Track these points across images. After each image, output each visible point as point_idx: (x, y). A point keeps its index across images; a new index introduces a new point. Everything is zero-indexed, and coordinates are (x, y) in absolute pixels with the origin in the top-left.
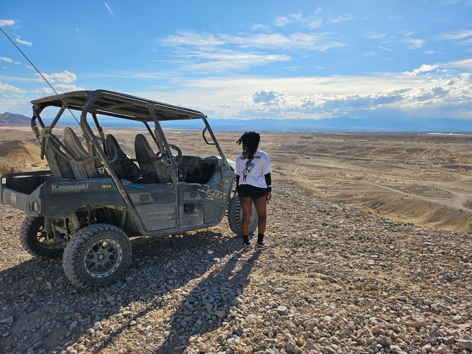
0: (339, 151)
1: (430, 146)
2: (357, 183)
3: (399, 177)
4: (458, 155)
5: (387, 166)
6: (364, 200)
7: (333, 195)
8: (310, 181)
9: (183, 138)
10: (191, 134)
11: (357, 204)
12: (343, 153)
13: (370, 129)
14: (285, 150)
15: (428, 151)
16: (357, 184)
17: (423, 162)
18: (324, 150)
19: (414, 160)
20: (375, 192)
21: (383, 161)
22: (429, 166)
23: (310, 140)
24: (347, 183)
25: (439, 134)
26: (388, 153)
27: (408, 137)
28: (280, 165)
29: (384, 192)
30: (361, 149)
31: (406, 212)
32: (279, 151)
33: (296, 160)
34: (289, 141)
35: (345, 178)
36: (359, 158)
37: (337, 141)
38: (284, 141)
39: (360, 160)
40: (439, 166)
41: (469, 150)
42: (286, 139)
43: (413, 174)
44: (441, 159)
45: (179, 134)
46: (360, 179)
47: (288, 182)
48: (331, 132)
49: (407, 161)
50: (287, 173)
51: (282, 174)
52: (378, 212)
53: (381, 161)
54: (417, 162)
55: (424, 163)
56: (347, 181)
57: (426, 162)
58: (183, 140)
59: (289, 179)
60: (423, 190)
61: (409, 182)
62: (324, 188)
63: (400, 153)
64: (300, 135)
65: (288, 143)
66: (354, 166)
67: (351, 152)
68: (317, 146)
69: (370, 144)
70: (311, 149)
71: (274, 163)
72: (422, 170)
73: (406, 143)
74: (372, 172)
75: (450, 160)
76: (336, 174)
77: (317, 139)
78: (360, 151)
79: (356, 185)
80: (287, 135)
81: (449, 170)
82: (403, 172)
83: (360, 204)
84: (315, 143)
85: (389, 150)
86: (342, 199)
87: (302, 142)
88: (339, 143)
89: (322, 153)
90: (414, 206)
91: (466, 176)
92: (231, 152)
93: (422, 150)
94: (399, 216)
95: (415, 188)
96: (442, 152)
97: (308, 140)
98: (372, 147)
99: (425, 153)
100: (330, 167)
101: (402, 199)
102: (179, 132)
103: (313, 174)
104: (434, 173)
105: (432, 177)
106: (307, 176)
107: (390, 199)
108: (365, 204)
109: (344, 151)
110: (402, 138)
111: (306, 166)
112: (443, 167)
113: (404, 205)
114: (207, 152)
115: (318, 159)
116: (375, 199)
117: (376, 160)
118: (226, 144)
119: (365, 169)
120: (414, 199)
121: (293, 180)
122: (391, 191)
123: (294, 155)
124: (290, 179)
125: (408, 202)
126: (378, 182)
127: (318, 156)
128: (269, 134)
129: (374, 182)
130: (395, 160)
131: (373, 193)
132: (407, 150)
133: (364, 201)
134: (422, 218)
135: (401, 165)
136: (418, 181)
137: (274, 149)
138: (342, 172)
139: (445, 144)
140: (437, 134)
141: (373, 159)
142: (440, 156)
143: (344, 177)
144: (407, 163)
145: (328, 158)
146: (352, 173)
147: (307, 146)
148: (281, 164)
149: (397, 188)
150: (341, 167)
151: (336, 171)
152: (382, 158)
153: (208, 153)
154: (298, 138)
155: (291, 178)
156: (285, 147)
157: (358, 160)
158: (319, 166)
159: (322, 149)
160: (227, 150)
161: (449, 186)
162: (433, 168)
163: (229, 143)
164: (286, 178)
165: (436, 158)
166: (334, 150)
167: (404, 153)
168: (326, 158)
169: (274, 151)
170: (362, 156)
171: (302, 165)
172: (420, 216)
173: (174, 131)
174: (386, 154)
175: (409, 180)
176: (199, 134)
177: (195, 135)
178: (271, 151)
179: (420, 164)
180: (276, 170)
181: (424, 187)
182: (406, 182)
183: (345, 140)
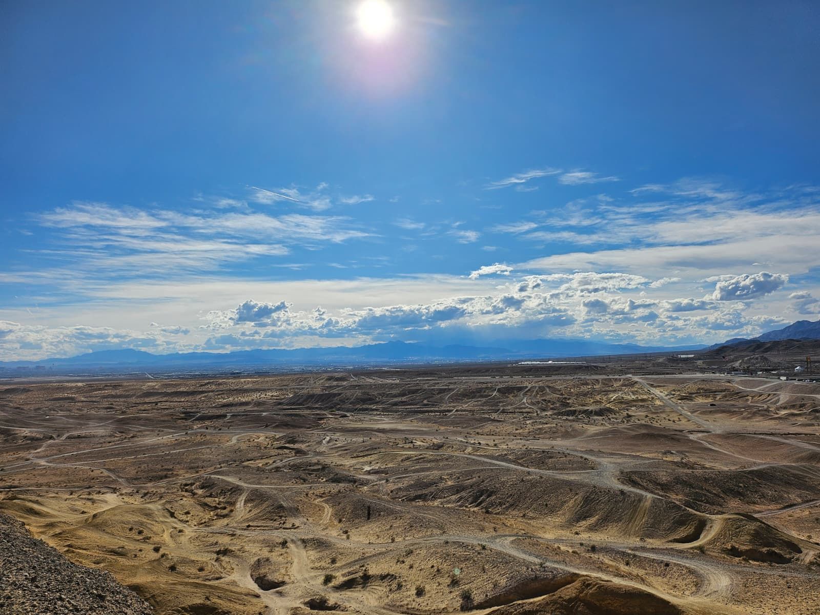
0: (396, 400)
1: (529, 382)
2: (438, 455)
3: (498, 437)
4: (570, 394)
5: (475, 419)
6: (457, 489)
7: (400, 485)
8: (354, 461)
9: (88, 395)
10: (107, 386)
11: (448, 498)
12: (402, 402)
13: (437, 359)
14: (299, 404)
15: (529, 390)
16: (438, 458)
17: (525, 408)
18: (370, 399)
19: (512, 405)
20: (474, 471)
21: (467, 411)
22: (535, 414)
23: (345, 383)
24: (420, 457)
25: (535, 363)
26: (473, 398)
27: (494, 370)
28: (293, 433)
29: (488, 469)
30: (429, 394)
31: (534, 506)
32: (289, 407)
33: (322, 422)
34: (307, 387)
35: (415, 448)
36: (429, 409)
37: (389, 381)
38: (298, 387)
39: (432, 412)
40: (549, 413)
41: (583, 384)
42: (301, 383)
43: (517, 430)
44: (549, 401)
45: (80, 388)
46: (439, 447)
47: (312, 468)
48: (376, 366)
49: (502, 408)
50: (308, 448)
51: (299, 452)
52: (487, 512)
53: (465, 411)
54: (517, 408)
55: (527, 410)
56: (421, 453)
57: (530, 408)
58: (90, 399)
59: (314, 460)
60: (542, 459)
61: (517, 445)
62: (382, 472)
63: (490, 396)
64: (326, 376)
65: (306, 391)
66: (424, 424)
67: (414, 399)
68: (358, 393)
69: (442, 384)
70: (347, 399)
71: (281, 430)
72: (528, 422)
73: (494, 380)
74: (455, 433)
75: (562, 401)
76: (397, 441)
77: (355, 381)
78: (430, 397)
79: (437, 461)
80: (303, 376)
81: (565, 418)
82: (501, 428)
83: (454, 497)
84: (354, 387)
85: (473, 392)
86: (419, 493)
87: (330, 387)
88: (392, 384)
89: (367, 404)
90: (544, 492)
91: (592, 426)
92: (194, 416)
93: (520, 389)
94: (524, 516)
95: (530, 455)
96: (548, 390)
97: (340, 383)
98: (446, 389)
99: (525, 394)
100: (384, 429)
101: (523, 480)
102: (80, 384)
103: (356, 445)
104: (546, 426)
105: (546, 432)
106: (346, 451)
107: (503, 483)
108: (461, 498)
109: (404, 399)
110: (487, 370)
111: (341, 432)
112: (555, 414)
113: (528, 491)
114: (140, 419)
115: (361, 416)
116: (478, 484)
117: (457, 411)
118: (183, 400)
119: (442, 428)
120: (541, 477)
121: (322, 461)
122: (499, 465)
123: (318, 412)
124: (316, 461)
125: (534, 484)
126: (469, 449)
127: (360, 410)
128: (269, 376)
129: (464, 451)
130: (485, 408)
131: (470, 474)
132: (499, 390)
133: (458, 492)
134: (564, 514)
135: (494, 416)
136: (528, 442)
137: (280, 404)
138: (407, 436)
139: (549, 378)
140: (533, 363)
141: (452, 408)
142: (547, 398)
143: (411, 445)
144: (503, 412)
145: (379, 413)
146: (424, 437)
147: (340, 394)
148: (295, 431)
149: (503, 458)
150: (403, 428)
151: (398, 436)
152: (465, 406)
153: (142, 422)
154: (322, 381)
155: (318, 458)
156: (300, 399)
157: (428, 412)
158: (366, 429)
159: (366, 396)
160: (183, 413)
161: (574, 447)
162: (542, 417)
163: (190, 398)
164: (308, 460)
165: (542, 400)
166: (386, 397)
167: (496, 395)
168: (375, 413)
169: (279, 407)
170: (433, 405)
171: (334, 430)
172: (559, 510)
173: (68, 382)
174: (470, 399)
175: (515, 442)
176: (125, 384)
177: (115, 387)
178: (275, 408)
179: (521, 412)
180: (287, 445)
181: (543, 452)
182: (512, 445)
183: (401, 379)
